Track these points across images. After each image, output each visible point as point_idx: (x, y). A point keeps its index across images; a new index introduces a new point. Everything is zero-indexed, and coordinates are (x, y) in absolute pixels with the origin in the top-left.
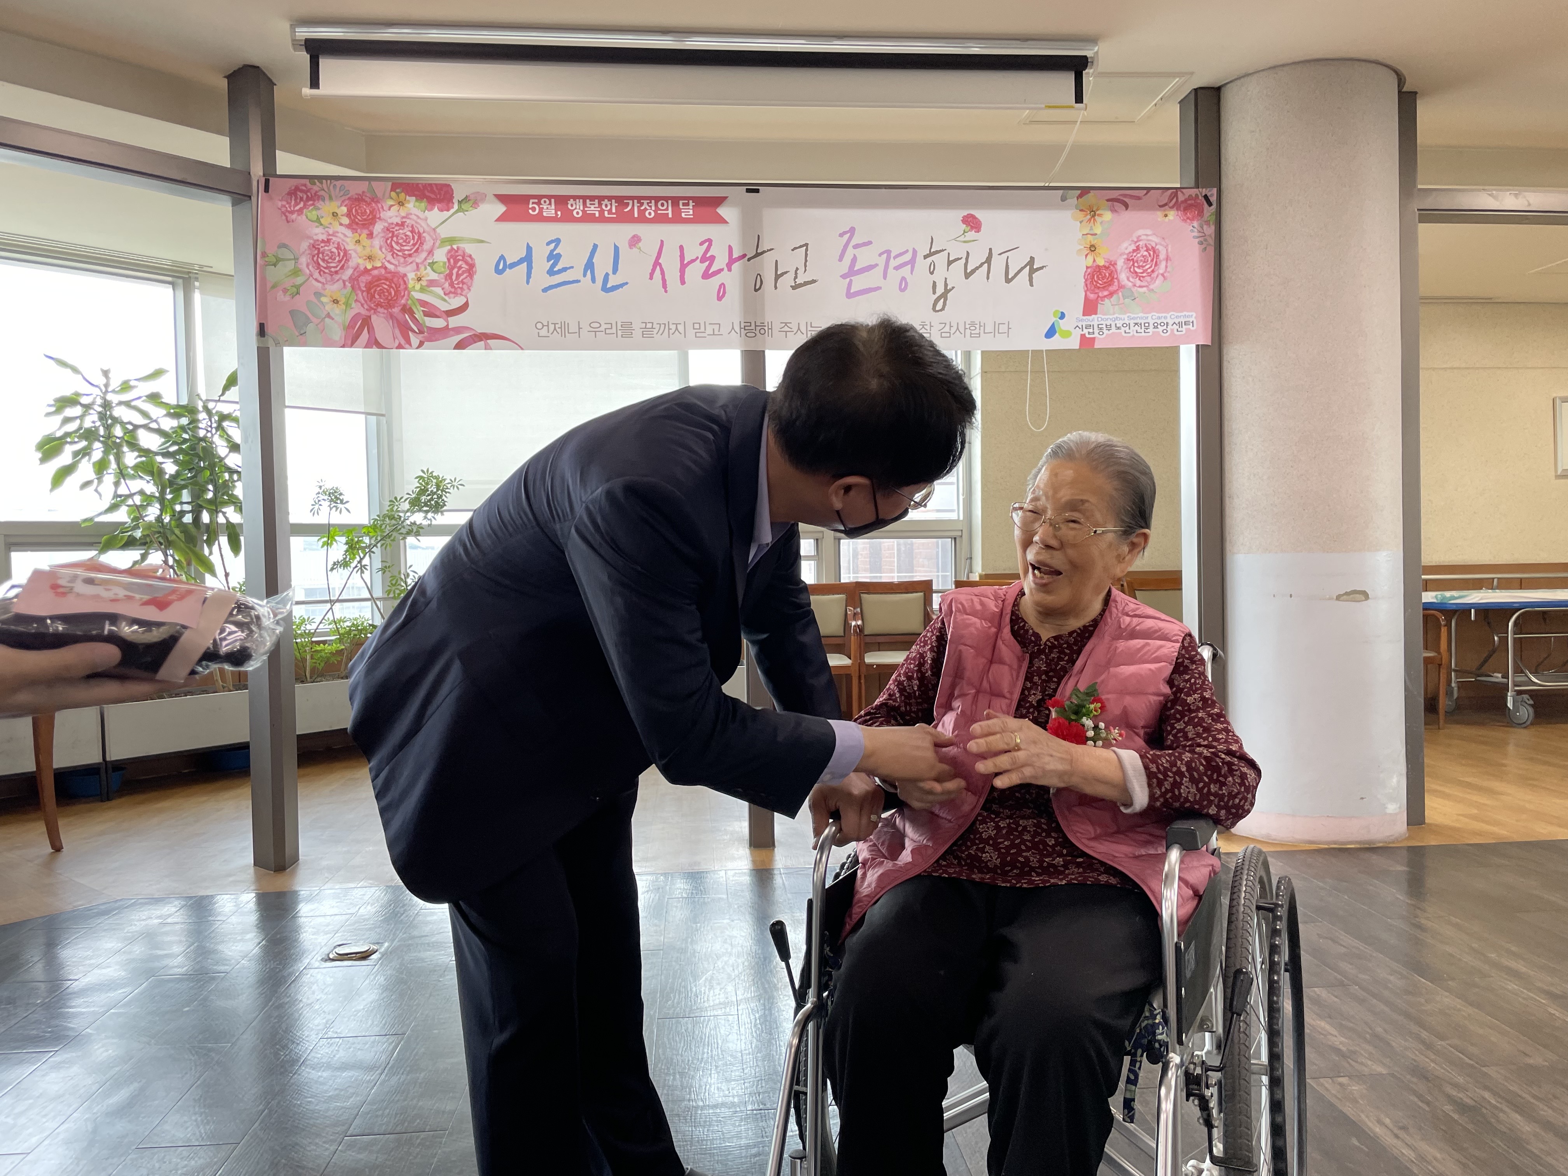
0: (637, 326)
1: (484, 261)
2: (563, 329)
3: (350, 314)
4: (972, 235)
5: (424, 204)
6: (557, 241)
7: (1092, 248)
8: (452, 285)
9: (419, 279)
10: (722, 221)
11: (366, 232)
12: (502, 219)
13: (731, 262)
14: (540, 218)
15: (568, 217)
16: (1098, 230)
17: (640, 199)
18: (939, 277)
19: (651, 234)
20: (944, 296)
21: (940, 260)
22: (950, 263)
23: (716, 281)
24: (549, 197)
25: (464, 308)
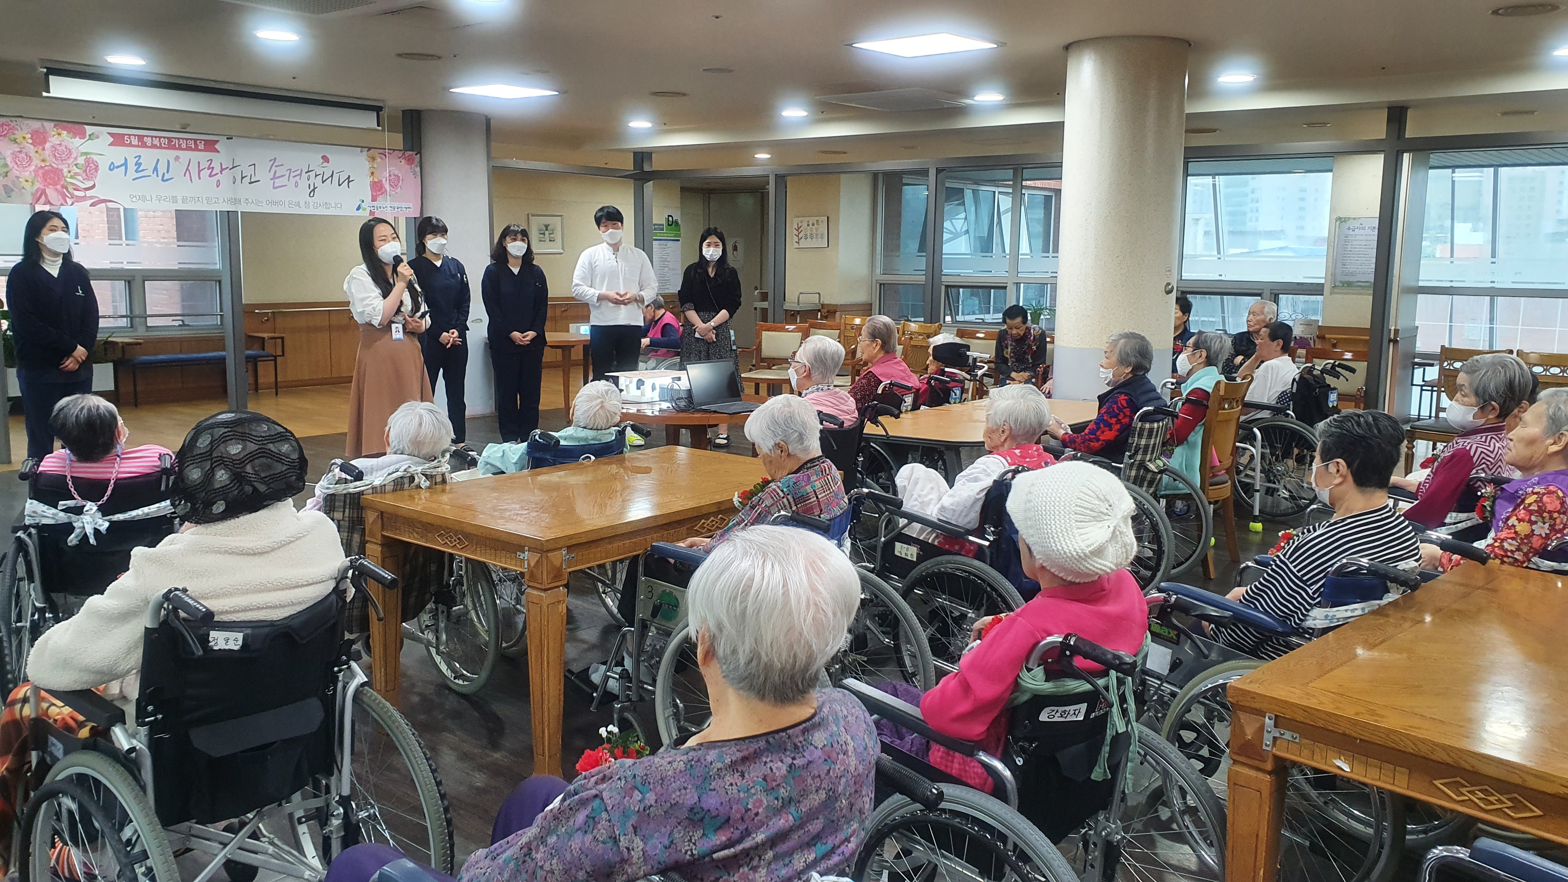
0: (179, 198)
1: (103, 165)
2: (145, 199)
3: (36, 187)
4: (325, 164)
5: (71, 135)
6: (140, 157)
7: (372, 173)
8: (87, 175)
9: (69, 172)
10: (217, 151)
11: (41, 147)
12: (111, 145)
13: (222, 170)
14: (130, 145)
15: (144, 145)
16: (375, 166)
17: (179, 139)
18: (311, 182)
19: (184, 156)
20: (314, 190)
21: (312, 174)
22: (316, 176)
23: (216, 178)
24: (135, 135)
25: (94, 186)
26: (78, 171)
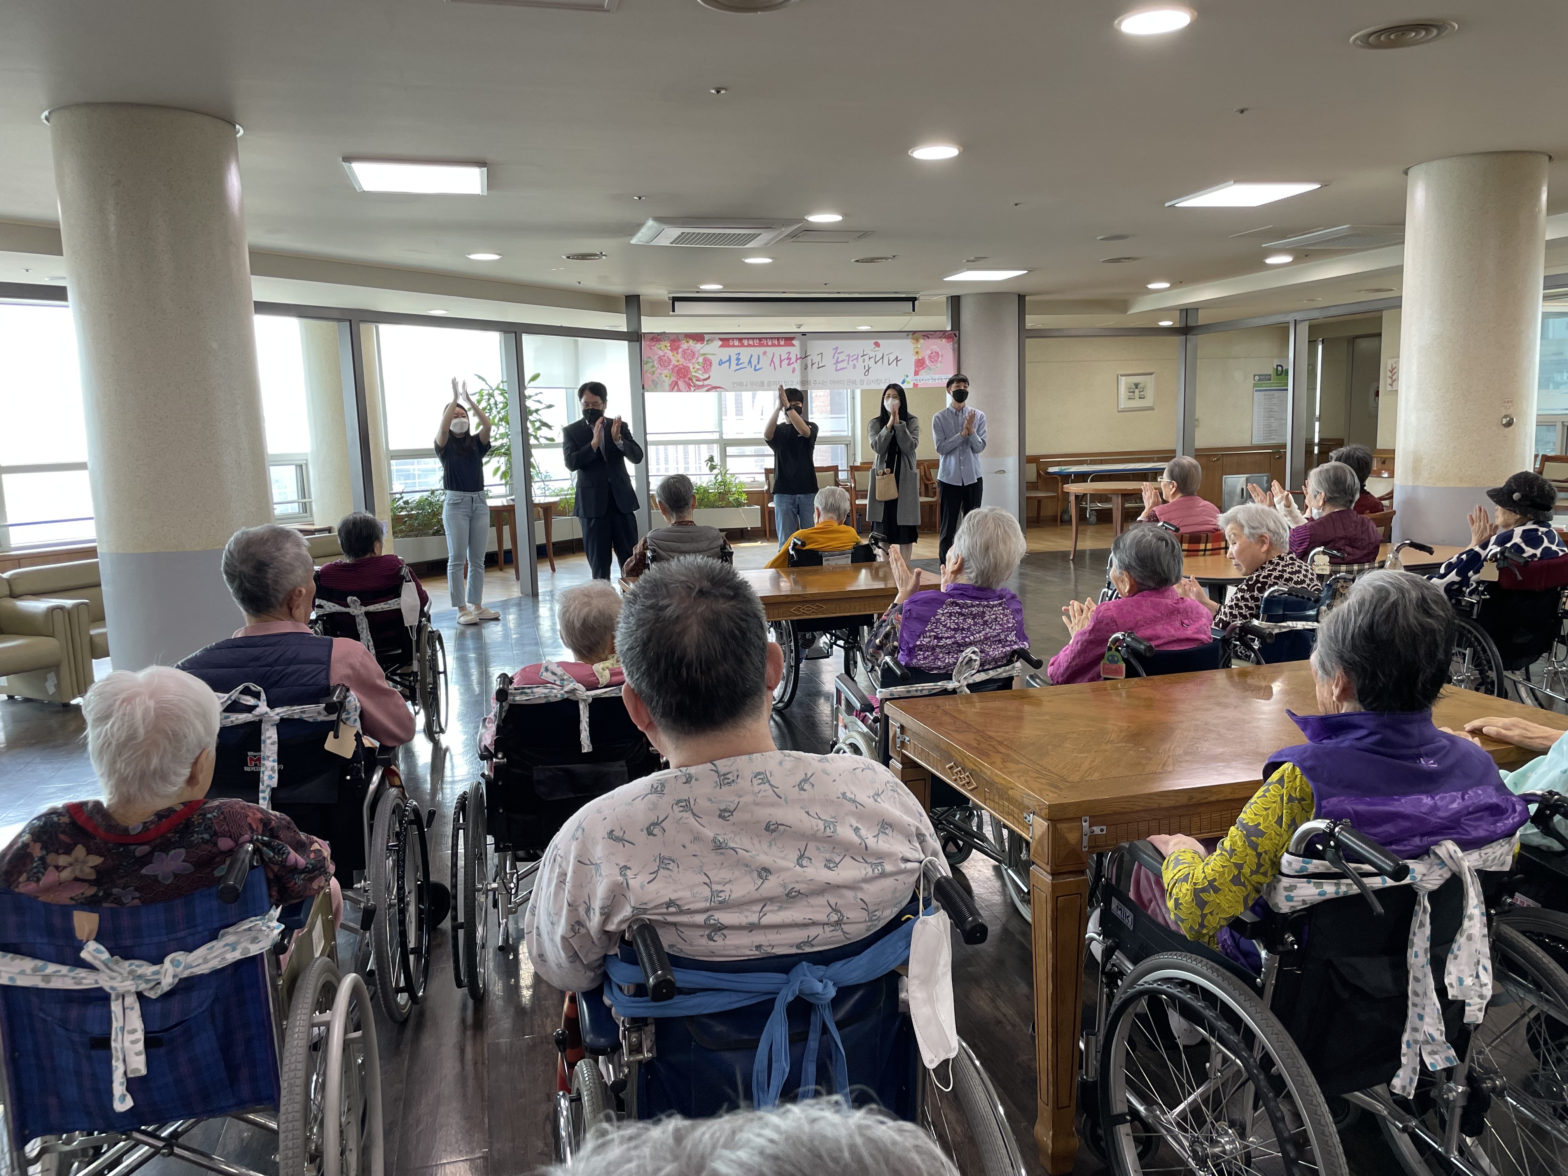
0: (766, 383)
1: (715, 361)
2: (741, 384)
3: (671, 381)
4: (877, 349)
7: (917, 353)
8: (704, 370)
9: (694, 368)
10: (794, 345)
11: (676, 352)
12: (721, 346)
13: (797, 359)
14: (733, 346)
15: (743, 346)
16: (919, 346)
17: (766, 338)
18: (866, 364)
19: (770, 350)
20: (868, 369)
21: (866, 358)
22: (869, 358)
23: (792, 366)
24: (736, 339)
25: (709, 378)
26: (698, 367)
